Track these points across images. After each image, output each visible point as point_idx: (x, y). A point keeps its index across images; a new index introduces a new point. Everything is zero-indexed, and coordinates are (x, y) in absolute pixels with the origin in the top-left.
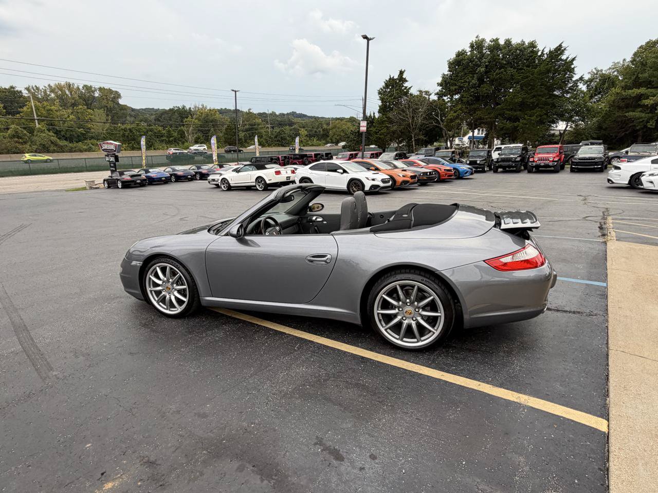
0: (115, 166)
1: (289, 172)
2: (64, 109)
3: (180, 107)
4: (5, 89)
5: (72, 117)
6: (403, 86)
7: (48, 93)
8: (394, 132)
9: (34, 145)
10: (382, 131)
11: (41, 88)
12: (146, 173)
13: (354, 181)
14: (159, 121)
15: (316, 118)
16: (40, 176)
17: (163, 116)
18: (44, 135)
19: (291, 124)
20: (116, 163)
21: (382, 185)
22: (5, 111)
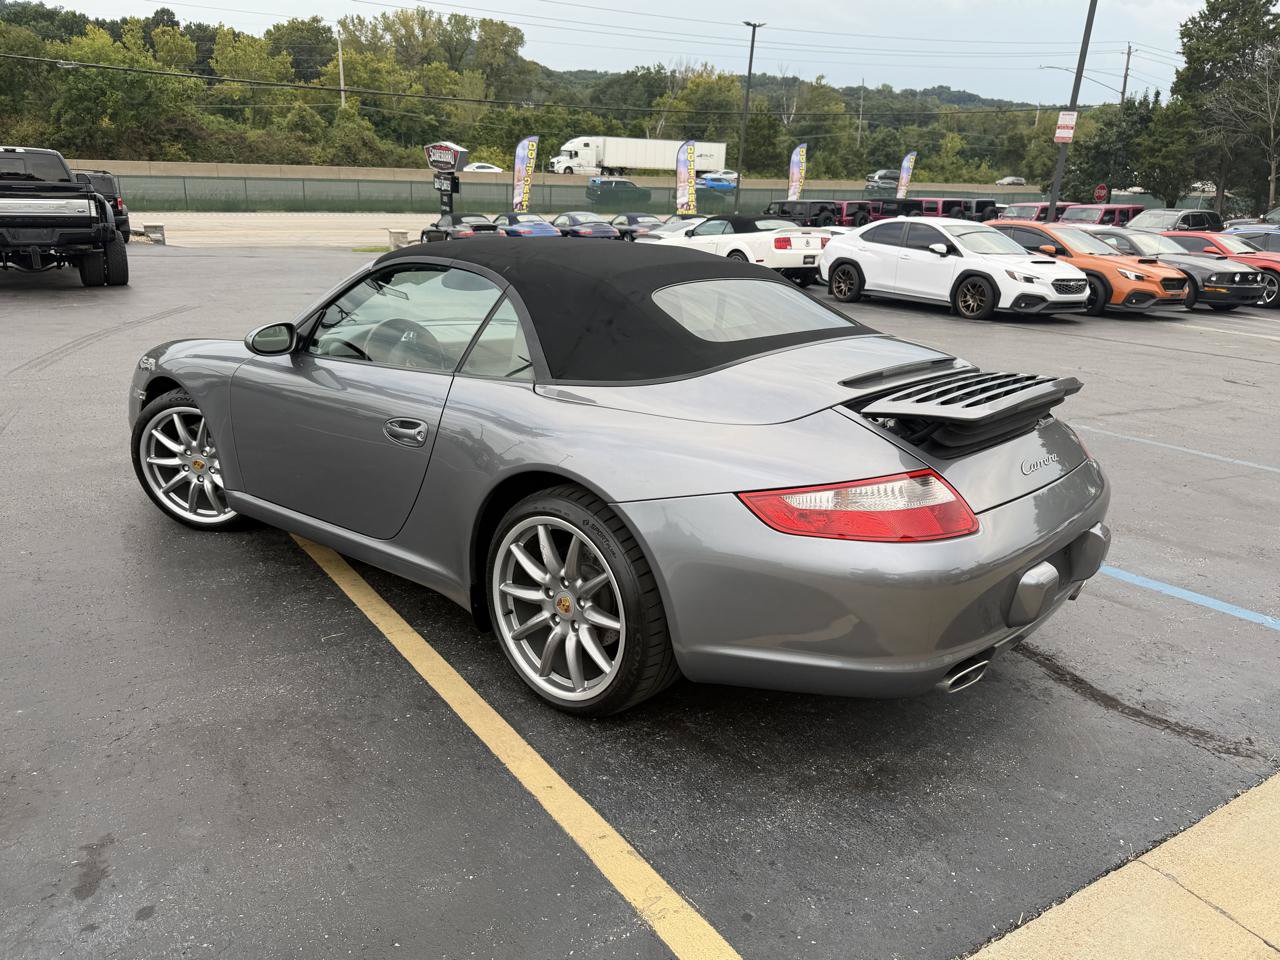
0: (450, 204)
1: (816, 242)
2: (405, 69)
3: (652, 70)
4: (303, 23)
5: (417, 87)
6: (1267, 13)
7: (380, 32)
8: (1211, 152)
9: (330, 147)
10: (1172, 147)
11: (367, 22)
12: (511, 224)
13: (970, 280)
14: (600, 101)
15: (1001, 107)
16: (319, 215)
17: (610, 91)
18: (351, 125)
19: (926, 119)
20: (454, 195)
21: (1053, 296)
22: (293, 70)
